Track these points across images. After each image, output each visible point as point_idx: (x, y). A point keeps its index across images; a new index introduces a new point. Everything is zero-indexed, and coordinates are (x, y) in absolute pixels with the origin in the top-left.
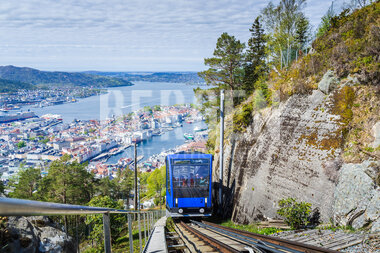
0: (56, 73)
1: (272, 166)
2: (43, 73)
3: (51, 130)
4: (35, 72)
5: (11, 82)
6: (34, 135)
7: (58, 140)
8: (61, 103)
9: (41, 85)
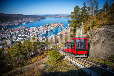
0: (28, 15)
1: (102, 44)
2: (25, 15)
3: (27, 29)
4: (23, 15)
5: (18, 18)
6: (23, 30)
7: (29, 32)
8: (29, 23)
9: (24, 18)
